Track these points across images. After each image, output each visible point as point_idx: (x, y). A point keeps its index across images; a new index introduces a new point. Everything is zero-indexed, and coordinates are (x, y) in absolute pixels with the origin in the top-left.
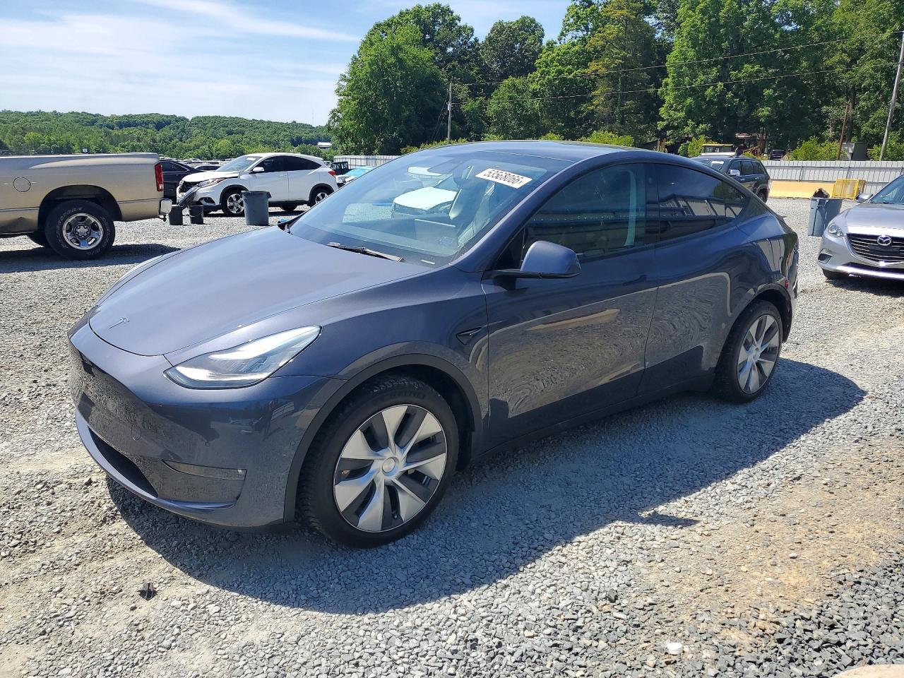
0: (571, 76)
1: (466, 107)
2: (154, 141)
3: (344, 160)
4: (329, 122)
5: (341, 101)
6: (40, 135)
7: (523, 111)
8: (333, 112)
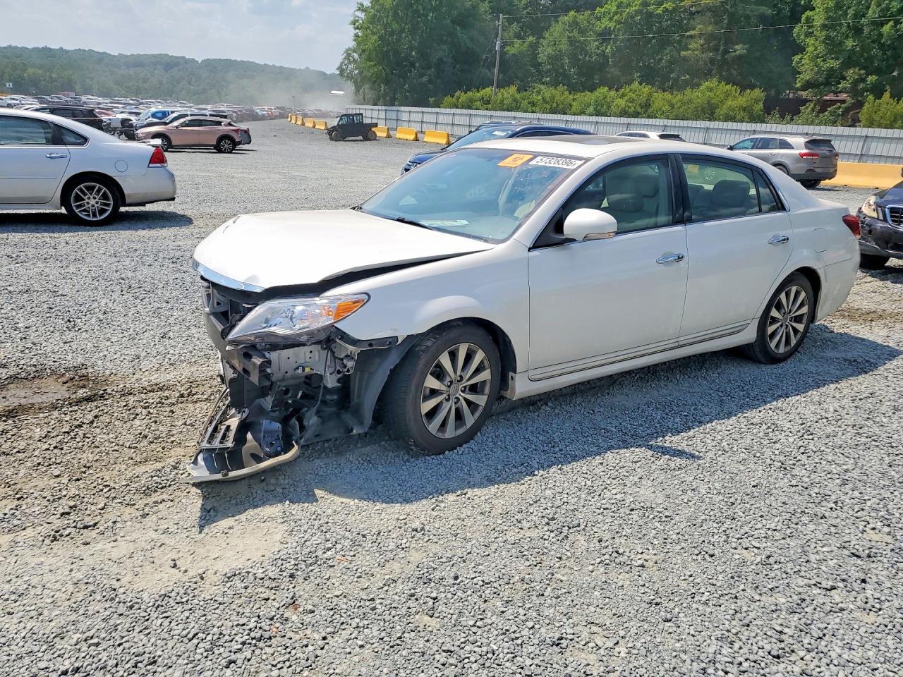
0: (659, 11)
1: (512, 50)
2: (161, 83)
3: (357, 112)
4: (342, 63)
5: (356, 35)
6: (40, 72)
7: (586, 56)
8: (347, 50)
